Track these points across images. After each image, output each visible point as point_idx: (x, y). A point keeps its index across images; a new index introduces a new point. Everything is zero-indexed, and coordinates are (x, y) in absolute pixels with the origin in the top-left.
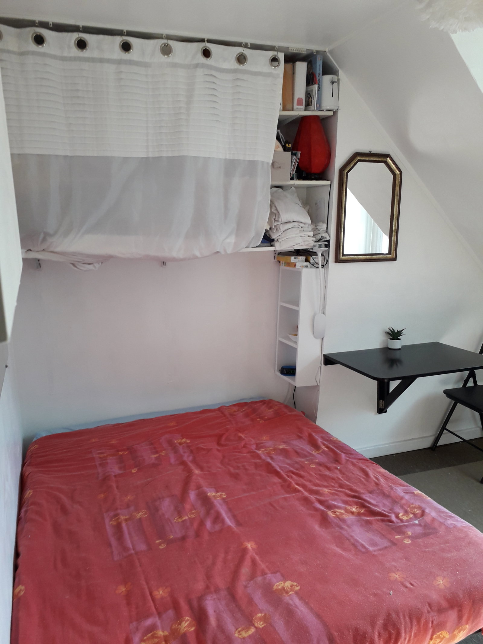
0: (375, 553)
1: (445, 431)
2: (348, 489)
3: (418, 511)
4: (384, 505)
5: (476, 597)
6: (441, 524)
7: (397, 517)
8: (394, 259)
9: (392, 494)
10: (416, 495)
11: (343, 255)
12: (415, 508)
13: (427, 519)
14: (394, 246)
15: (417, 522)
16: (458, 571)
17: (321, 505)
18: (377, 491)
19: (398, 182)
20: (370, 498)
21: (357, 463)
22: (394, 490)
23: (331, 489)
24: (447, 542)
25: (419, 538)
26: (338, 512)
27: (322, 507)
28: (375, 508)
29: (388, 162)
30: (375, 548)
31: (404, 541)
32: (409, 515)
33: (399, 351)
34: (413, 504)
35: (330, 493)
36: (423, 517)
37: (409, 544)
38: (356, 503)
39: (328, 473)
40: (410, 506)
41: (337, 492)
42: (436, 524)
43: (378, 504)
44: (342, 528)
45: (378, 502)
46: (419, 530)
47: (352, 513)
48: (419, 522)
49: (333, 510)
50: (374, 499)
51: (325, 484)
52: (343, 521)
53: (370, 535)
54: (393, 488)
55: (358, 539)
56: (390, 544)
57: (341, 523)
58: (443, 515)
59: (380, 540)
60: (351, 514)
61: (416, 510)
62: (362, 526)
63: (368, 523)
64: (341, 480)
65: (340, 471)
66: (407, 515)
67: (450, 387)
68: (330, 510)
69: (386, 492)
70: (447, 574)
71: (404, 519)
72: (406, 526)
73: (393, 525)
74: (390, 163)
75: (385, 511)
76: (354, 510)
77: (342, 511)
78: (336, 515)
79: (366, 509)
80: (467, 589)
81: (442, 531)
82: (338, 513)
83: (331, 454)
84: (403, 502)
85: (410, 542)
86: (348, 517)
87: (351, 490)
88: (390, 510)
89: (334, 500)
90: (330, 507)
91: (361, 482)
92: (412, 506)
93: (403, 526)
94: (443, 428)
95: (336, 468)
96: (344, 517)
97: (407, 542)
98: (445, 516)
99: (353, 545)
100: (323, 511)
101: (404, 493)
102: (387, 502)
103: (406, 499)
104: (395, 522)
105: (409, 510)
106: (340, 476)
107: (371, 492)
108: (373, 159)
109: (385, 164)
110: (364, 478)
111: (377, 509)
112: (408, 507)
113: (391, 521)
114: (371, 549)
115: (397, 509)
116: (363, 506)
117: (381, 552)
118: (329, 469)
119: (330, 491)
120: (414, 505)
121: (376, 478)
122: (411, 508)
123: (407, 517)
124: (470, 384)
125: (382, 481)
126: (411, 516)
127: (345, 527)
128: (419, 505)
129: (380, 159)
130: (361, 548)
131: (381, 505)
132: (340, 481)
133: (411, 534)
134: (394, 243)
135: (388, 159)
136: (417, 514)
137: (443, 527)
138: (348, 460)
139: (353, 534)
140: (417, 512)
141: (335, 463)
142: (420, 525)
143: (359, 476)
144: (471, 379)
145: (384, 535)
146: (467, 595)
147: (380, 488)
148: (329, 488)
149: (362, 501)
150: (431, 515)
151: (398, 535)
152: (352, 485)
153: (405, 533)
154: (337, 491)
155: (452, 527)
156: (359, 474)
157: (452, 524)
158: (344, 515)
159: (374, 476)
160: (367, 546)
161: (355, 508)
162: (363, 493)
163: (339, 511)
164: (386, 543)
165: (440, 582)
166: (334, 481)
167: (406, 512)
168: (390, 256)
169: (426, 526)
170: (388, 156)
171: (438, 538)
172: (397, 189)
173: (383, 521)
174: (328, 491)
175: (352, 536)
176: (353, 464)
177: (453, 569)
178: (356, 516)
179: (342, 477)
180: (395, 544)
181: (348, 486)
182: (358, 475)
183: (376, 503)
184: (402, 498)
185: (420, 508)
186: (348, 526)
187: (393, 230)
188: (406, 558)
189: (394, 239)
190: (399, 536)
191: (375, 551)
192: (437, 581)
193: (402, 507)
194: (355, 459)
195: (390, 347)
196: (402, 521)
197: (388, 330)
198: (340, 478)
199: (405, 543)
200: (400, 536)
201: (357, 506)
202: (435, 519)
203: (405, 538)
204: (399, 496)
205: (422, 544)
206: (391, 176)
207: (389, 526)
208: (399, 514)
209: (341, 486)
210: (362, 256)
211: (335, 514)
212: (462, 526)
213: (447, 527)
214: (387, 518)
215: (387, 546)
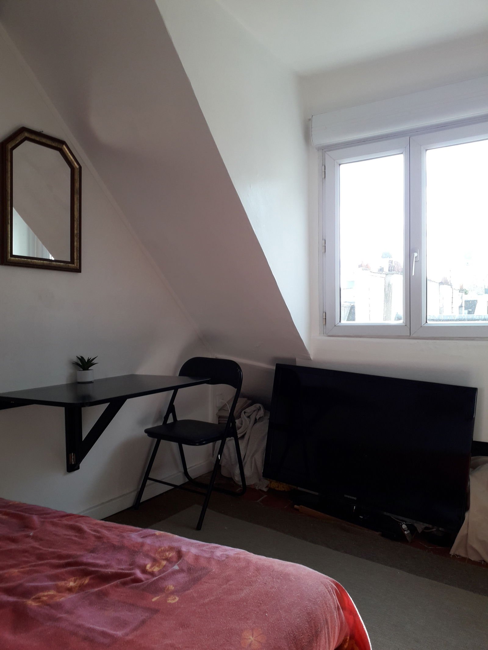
0: (130, 637)
1: (149, 482)
2: (54, 558)
3: (172, 554)
4: (119, 562)
5: (304, 642)
6: (209, 559)
7: (144, 571)
8: (78, 270)
9: (126, 543)
10: (160, 536)
11: (12, 256)
12: (165, 551)
13: (188, 559)
14: (77, 254)
15: (176, 567)
16: (266, 612)
17: (10, 595)
18: (103, 546)
19: (77, 177)
20: (94, 558)
21: (60, 522)
22: (128, 538)
23: (24, 566)
24: (227, 580)
25: (188, 589)
26: (44, 596)
27: (11, 599)
28: (106, 570)
29: (64, 150)
30: (127, 630)
31: (168, 601)
32: (160, 563)
33: (91, 384)
34: (160, 547)
35: (24, 573)
36: (182, 559)
37: (178, 602)
38: (73, 574)
39: (13, 546)
40: (157, 550)
41: (35, 568)
42: (203, 562)
43: (108, 563)
44: (59, 619)
45: (108, 560)
46: (182, 578)
47: (70, 590)
48: (179, 567)
49: (34, 597)
50: (101, 559)
51: (11, 562)
52: (58, 606)
53: (111, 613)
54: (125, 536)
55: (92, 626)
56: (147, 614)
57: (53, 611)
58: (206, 548)
59: (130, 614)
60: (67, 592)
61: (167, 554)
62: (91, 604)
63: (102, 595)
64: (40, 549)
65: (35, 538)
66: (157, 564)
67: (149, 426)
68: (29, 598)
69: (116, 544)
70: (254, 623)
71: (155, 570)
72: (163, 579)
73: (142, 584)
74: (66, 151)
75: (122, 569)
76: (72, 584)
77: (52, 592)
78: (42, 602)
79: (92, 576)
80: (289, 634)
81: (214, 568)
82: (45, 598)
83: (14, 520)
84: (146, 548)
85: (177, 599)
86: (65, 598)
87: (60, 557)
88: (130, 565)
89: (33, 580)
90: (27, 593)
91: (75, 543)
92: (160, 550)
93: (157, 580)
94: (146, 478)
95: (28, 536)
96: (58, 600)
97: (173, 600)
98: (208, 549)
99: (85, 639)
100: (15, 604)
101: (141, 538)
102: (123, 556)
103: (149, 544)
104: (143, 579)
105: (157, 556)
106: (36, 544)
107: (92, 551)
108: (45, 142)
109: (60, 153)
110: (76, 536)
111: (109, 570)
112: (155, 553)
113: (137, 580)
114: (119, 633)
115: (141, 560)
116: (86, 574)
117: (138, 633)
118: (14, 540)
119: (22, 570)
120: (163, 548)
121: (95, 531)
122: (159, 553)
123: (158, 566)
124: (170, 420)
125: (105, 532)
126: (164, 563)
127: (64, 615)
128: (169, 547)
129: (53, 144)
130: (102, 640)
131: (114, 563)
132: (38, 551)
133: (173, 588)
134: (77, 250)
135: (64, 146)
136: (171, 558)
137: (213, 562)
138: (44, 522)
139: (80, 622)
140: (170, 556)
141: (23, 531)
142: (181, 571)
143: (68, 535)
144: (171, 415)
145: (133, 605)
146: (293, 643)
147: (105, 541)
148: (21, 567)
149: (83, 567)
150: (192, 553)
151: (155, 596)
152: (60, 550)
153: (164, 590)
154: (34, 566)
155: (224, 559)
156: (67, 533)
157: (222, 555)
158: (56, 598)
159: (91, 530)
160: (112, 632)
161: (71, 581)
162: (82, 556)
163: (46, 594)
164: (141, 615)
165: (250, 640)
166: (26, 554)
167: (155, 561)
168: (73, 265)
169: (190, 570)
170: (63, 143)
171: (214, 578)
172: (77, 185)
173: (124, 584)
174: (18, 572)
175: (79, 626)
176: (54, 524)
177: (257, 612)
178: (77, 592)
179: (40, 545)
180: (156, 611)
181: (53, 553)
182: (65, 535)
183: (105, 563)
184: (142, 545)
185: (171, 549)
186: (67, 612)
187: (75, 234)
188: (183, 625)
189: (77, 245)
190: (158, 598)
191: (127, 634)
192: (245, 640)
193: (147, 555)
194: (55, 517)
195: (79, 381)
196: (152, 574)
197: (75, 359)
198: (38, 546)
199: (170, 603)
200: (158, 596)
201: (75, 578)
202: (198, 556)
203: (167, 597)
204: (137, 543)
205: (195, 595)
206: (69, 170)
207: (136, 588)
208: (145, 566)
209: (41, 557)
210: (38, 260)
211: (39, 602)
212: (236, 554)
213: (219, 561)
214: (129, 578)
215: (145, 619)
